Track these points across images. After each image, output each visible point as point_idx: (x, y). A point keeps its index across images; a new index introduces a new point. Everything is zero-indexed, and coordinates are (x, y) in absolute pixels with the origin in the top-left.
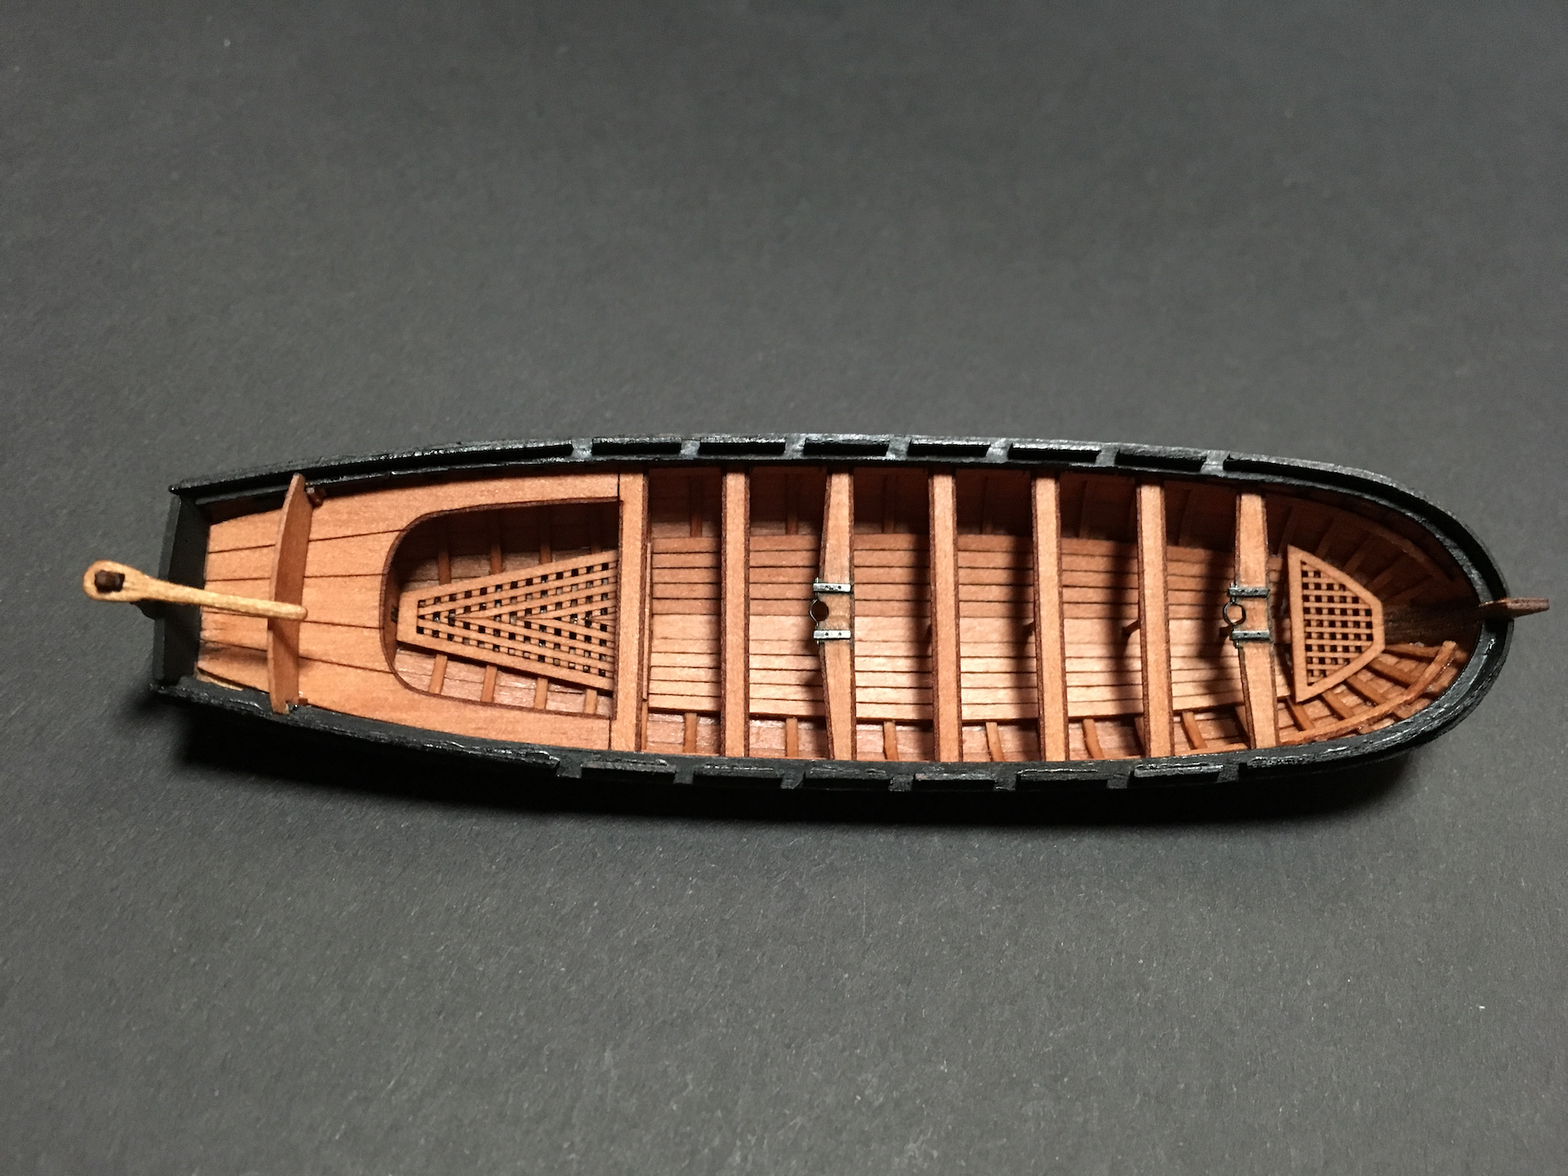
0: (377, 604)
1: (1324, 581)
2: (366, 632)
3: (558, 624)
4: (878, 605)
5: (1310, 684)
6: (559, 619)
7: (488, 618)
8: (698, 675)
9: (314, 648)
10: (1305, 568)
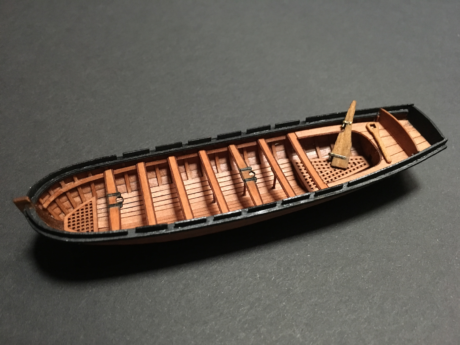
3: (325, 170)
5: (91, 201)
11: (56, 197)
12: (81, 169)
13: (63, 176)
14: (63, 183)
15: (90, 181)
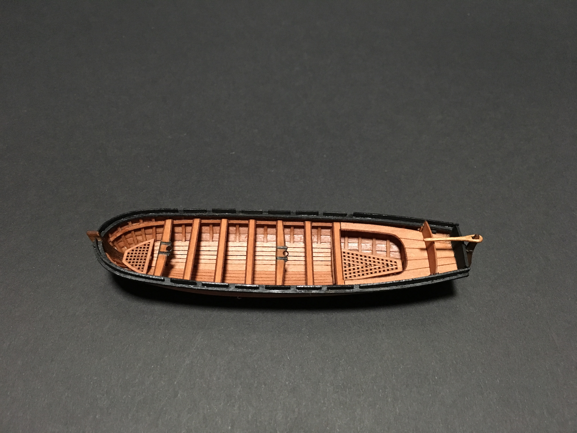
0: (407, 254)
1: (138, 267)
2: (408, 247)
3: (358, 264)
4: (266, 273)
5: (150, 242)
6: (358, 265)
7: (377, 265)
8: (318, 254)
9: (421, 243)
10: (142, 270)
11: (122, 233)
12: (147, 215)
13: (131, 218)
14: (130, 223)
15: (153, 225)
